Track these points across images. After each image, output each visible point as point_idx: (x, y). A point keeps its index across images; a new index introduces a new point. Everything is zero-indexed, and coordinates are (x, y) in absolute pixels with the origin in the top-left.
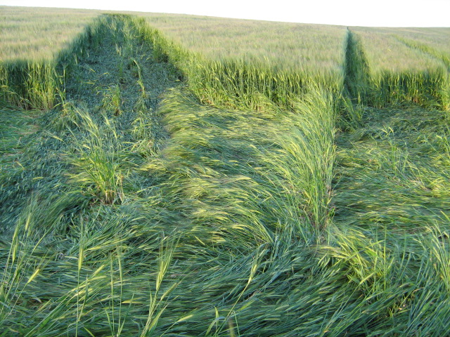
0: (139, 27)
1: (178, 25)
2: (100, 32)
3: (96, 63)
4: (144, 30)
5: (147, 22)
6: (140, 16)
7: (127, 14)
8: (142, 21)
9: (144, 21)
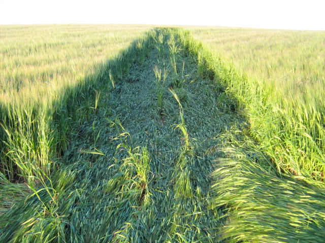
0: (184, 40)
1: (220, 37)
2: (147, 45)
3: (138, 80)
4: (188, 42)
5: (191, 34)
6: (185, 30)
7: (175, 27)
8: (187, 34)
9: (188, 33)
